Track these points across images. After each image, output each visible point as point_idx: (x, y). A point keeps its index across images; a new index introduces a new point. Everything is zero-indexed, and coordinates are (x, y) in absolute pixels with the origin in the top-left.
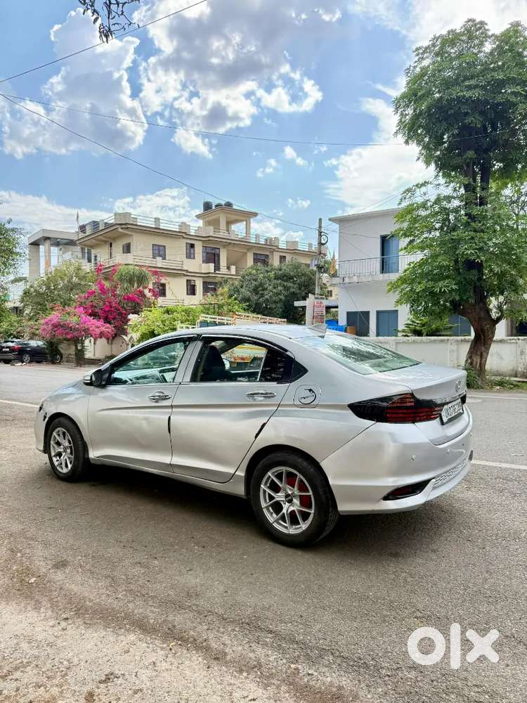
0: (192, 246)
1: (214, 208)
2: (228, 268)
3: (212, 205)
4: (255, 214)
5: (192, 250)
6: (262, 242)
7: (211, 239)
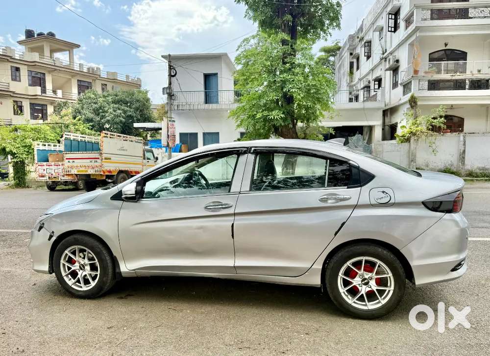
0: (18, 69)
1: (36, 36)
2: (54, 92)
3: (34, 33)
4: (78, 46)
5: (18, 74)
6: (85, 70)
7: (37, 64)
